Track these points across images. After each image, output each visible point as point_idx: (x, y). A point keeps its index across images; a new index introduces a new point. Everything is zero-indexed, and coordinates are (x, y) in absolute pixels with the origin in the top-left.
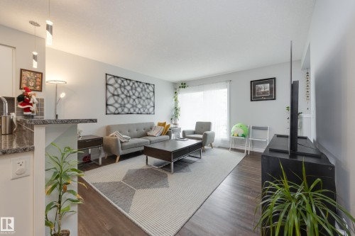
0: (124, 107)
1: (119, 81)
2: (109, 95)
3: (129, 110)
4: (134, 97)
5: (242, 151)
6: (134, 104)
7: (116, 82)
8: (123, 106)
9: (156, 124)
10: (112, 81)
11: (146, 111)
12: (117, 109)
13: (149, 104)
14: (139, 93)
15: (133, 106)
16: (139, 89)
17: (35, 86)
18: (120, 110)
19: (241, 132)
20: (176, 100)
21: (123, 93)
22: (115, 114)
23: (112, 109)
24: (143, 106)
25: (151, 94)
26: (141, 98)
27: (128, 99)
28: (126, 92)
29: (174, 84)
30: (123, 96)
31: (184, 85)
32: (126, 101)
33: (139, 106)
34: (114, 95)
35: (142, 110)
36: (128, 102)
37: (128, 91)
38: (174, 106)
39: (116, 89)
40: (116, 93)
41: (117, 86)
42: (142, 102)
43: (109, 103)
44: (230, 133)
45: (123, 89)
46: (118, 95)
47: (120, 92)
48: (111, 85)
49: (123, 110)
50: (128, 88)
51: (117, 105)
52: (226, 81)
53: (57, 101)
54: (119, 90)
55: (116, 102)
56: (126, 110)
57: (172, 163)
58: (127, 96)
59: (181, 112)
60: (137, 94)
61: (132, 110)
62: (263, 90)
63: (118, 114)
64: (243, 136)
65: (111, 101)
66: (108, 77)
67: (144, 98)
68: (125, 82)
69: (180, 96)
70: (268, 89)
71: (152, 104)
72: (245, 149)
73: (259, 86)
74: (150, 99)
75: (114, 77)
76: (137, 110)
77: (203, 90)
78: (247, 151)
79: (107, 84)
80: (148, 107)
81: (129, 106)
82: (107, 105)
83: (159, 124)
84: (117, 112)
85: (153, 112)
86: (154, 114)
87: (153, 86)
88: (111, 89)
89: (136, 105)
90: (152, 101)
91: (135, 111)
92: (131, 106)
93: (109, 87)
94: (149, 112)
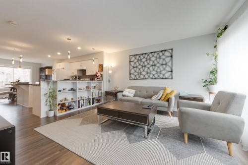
0: (141, 74)
2: (131, 67)
3: (144, 76)
4: (148, 66)
6: (149, 71)
8: (139, 73)
10: (133, 59)
12: (136, 76)
14: (153, 62)
16: (153, 59)
18: (138, 77)
21: (140, 65)
22: (134, 79)
23: (133, 76)
24: (157, 72)
25: (168, 59)
26: (155, 65)
27: (144, 68)
28: (142, 64)
30: (140, 67)
32: (142, 70)
34: (134, 67)
35: (156, 76)
36: (144, 71)
37: (144, 63)
39: (135, 63)
41: (135, 61)
42: (156, 69)
43: (131, 73)
45: (140, 62)
46: (137, 67)
47: (138, 65)
48: (132, 61)
49: (140, 77)
50: (144, 60)
51: (136, 74)
54: (137, 63)
55: (135, 71)
56: (142, 77)
58: (142, 66)
60: (151, 63)
61: (147, 77)
63: (137, 79)
65: (132, 71)
66: (131, 57)
67: (158, 65)
68: (142, 56)
74: (166, 64)
75: (134, 55)
76: (151, 76)
80: (163, 72)
81: (144, 73)
82: (130, 74)
85: (170, 77)
86: (172, 79)
87: (170, 51)
88: (132, 64)
89: (150, 72)
90: (169, 66)
91: (149, 77)
92: (146, 73)
93: (132, 63)
94: (164, 77)
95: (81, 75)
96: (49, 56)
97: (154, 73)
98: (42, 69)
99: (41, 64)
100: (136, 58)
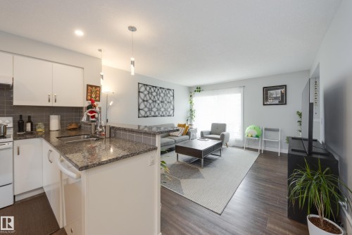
1: (148, 88)
2: (141, 101)
3: (155, 113)
5: (256, 150)
6: (159, 108)
7: (146, 89)
8: (150, 110)
9: (176, 125)
10: (142, 89)
11: (168, 113)
12: (146, 113)
13: (170, 107)
15: (158, 110)
16: (162, 95)
17: (96, 97)
18: (148, 113)
19: (255, 133)
20: (191, 103)
21: (150, 99)
22: (145, 117)
24: (166, 110)
25: (172, 98)
26: (163, 102)
27: (154, 103)
28: (152, 98)
29: (190, 88)
30: (150, 101)
31: (199, 89)
32: (152, 105)
33: (162, 110)
34: (144, 101)
35: (164, 113)
36: (154, 106)
37: (154, 97)
38: (189, 109)
39: (145, 95)
40: (145, 99)
41: (146, 92)
42: (164, 106)
43: (140, 108)
44: (244, 134)
45: (150, 95)
46: (147, 101)
47: (148, 98)
48: (142, 92)
49: (150, 114)
50: (154, 94)
51: (146, 110)
52: (240, 87)
53: (107, 108)
54: (147, 96)
55: (146, 106)
56: (153, 114)
57: (202, 160)
58: (153, 101)
59: (196, 114)
61: (157, 114)
62: (274, 96)
63: (147, 117)
64: (257, 136)
65: (142, 106)
66: (140, 85)
67: (166, 102)
68: (152, 89)
69: (195, 99)
70: (279, 95)
71: (172, 107)
72: (259, 148)
73: (271, 92)
74: (171, 103)
75: (144, 85)
76: (161, 113)
77: (218, 94)
78: (261, 150)
79: (139, 92)
80: (169, 110)
81: (154, 110)
82: (139, 110)
83: (179, 125)
84: (146, 115)
86: (174, 115)
88: (142, 95)
91: (159, 114)
92: (156, 110)
94: (169, 115)
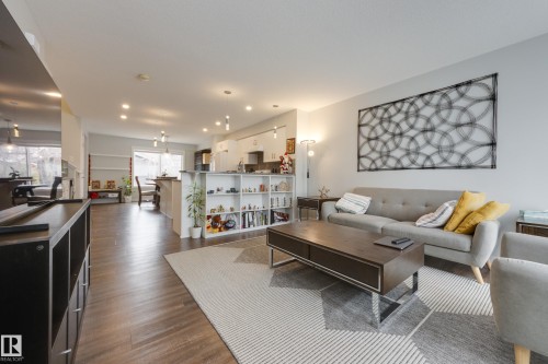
0: (388, 156)
1: (380, 111)
2: (362, 140)
3: (399, 161)
4: (412, 133)
6: (412, 147)
8: (385, 155)
10: (367, 118)
12: (373, 162)
14: (428, 120)
15: (408, 153)
17: (292, 150)
18: (379, 163)
21: (386, 131)
22: (370, 170)
23: (366, 163)
26: (432, 130)
27: (397, 139)
28: (392, 128)
30: (386, 137)
32: (391, 145)
34: (369, 140)
35: (436, 159)
36: (397, 146)
37: (398, 125)
39: (372, 128)
40: (373, 135)
41: (376, 122)
43: (362, 154)
45: (386, 124)
46: (377, 138)
47: (380, 132)
48: (366, 125)
49: (385, 163)
51: (374, 156)
54: (378, 128)
55: (373, 150)
56: (391, 163)
58: (394, 135)
60: (421, 124)
61: (406, 162)
63: (377, 169)
65: (365, 150)
66: (363, 113)
67: (444, 128)
75: (371, 109)
76: (420, 160)
79: (360, 126)
82: (359, 157)
84: (373, 167)
85: (488, 162)
86: (493, 166)
87: (489, 82)
88: (365, 131)
89: (418, 148)
90: (483, 128)
91: (413, 162)
92: (403, 153)
93: (363, 129)
94: (464, 163)
95: (256, 163)
96: (205, 130)
97: (428, 150)
98: (198, 155)
99: (196, 146)
100: (374, 116)
